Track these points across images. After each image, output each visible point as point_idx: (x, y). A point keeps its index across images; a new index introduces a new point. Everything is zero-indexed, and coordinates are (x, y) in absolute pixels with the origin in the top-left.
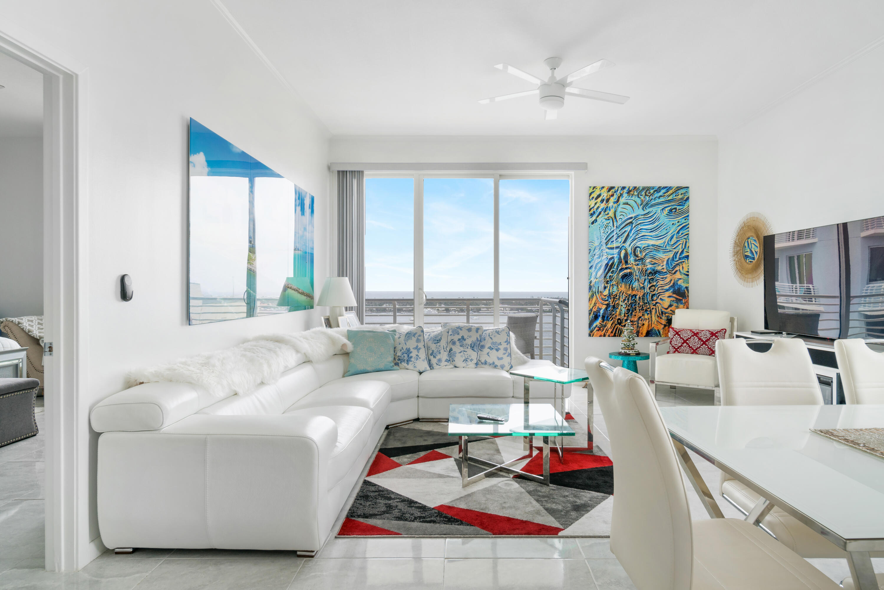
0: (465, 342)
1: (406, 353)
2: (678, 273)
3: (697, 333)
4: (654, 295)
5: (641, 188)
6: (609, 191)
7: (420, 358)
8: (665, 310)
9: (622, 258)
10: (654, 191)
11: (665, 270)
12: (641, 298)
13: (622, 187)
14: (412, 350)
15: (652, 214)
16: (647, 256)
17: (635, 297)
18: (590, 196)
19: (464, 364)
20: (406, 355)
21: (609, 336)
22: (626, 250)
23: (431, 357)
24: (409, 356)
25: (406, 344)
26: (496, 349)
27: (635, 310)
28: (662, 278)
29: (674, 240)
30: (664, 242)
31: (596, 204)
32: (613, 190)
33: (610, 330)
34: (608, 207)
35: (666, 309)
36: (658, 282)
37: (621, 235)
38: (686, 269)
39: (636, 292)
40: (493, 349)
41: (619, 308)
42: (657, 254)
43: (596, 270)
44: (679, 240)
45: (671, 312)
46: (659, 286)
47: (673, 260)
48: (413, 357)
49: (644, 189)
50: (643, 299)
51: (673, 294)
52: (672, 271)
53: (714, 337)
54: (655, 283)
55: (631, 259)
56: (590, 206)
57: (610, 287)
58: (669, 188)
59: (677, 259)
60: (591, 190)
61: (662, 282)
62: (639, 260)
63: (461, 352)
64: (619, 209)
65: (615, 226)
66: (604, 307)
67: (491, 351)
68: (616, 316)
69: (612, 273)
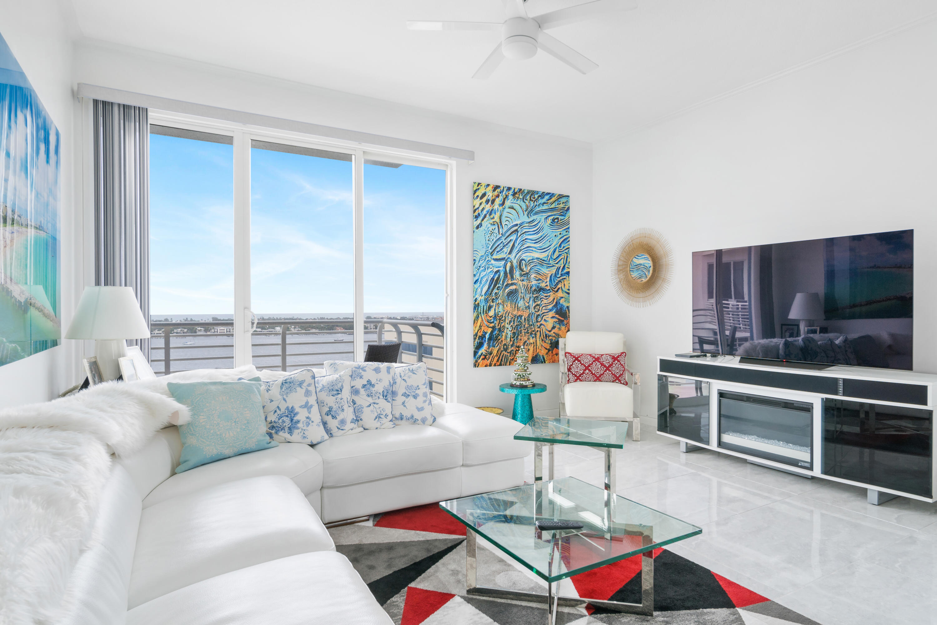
0: (373, 389)
1: (287, 416)
2: (560, 290)
3: (598, 358)
4: (539, 315)
5: (526, 191)
6: (494, 191)
7: (312, 422)
8: (549, 333)
9: (508, 272)
10: (539, 197)
11: (548, 288)
12: (527, 319)
13: (508, 188)
14: (297, 409)
15: (536, 223)
16: (532, 271)
17: (521, 319)
18: (474, 194)
19: (377, 424)
20: (287, 420)
21: (495, 365)
22: (511, 262)
23: (329, 419)
24: (294, 421)
25: (285, 400)
26: (414, 396)
27: (521, 333)
28: (546, 296)
29: (557, 254)
30: (548, 256)
31: (481, 204)
32: (498, 190)
33: (496, 359)
34: (493, 209)
35: (550, 331)
36: (542, 301)
37: (507, 244)
38: (567, 287)
39: (522, 312)
40: (409, 395)
41: (505, 331)
42: (541, 268)
43: (481, 286)
44: (561, 254)
45: (554, 335)
46: (543, 305)
47: (556, 276)
48: (301, 422)
49: (529, 192)
50: (528, 320)
51: (556, 314)
52: (554, 288)
53: (616, 362)
54: (539, 302)
55: (517, 274)
56: (474, 206)
57: (496, 307)
58: (552, 195)
59: (559, 275)
60: (476, 188)
61: (546, 300)
62: (524, 274)
63: (370, 405)
64: (505, 214)
65: (501, 233)
66: (490, 330)
67: (407, 400)
68: (502, 341)
69: (498, 290)
